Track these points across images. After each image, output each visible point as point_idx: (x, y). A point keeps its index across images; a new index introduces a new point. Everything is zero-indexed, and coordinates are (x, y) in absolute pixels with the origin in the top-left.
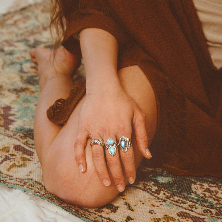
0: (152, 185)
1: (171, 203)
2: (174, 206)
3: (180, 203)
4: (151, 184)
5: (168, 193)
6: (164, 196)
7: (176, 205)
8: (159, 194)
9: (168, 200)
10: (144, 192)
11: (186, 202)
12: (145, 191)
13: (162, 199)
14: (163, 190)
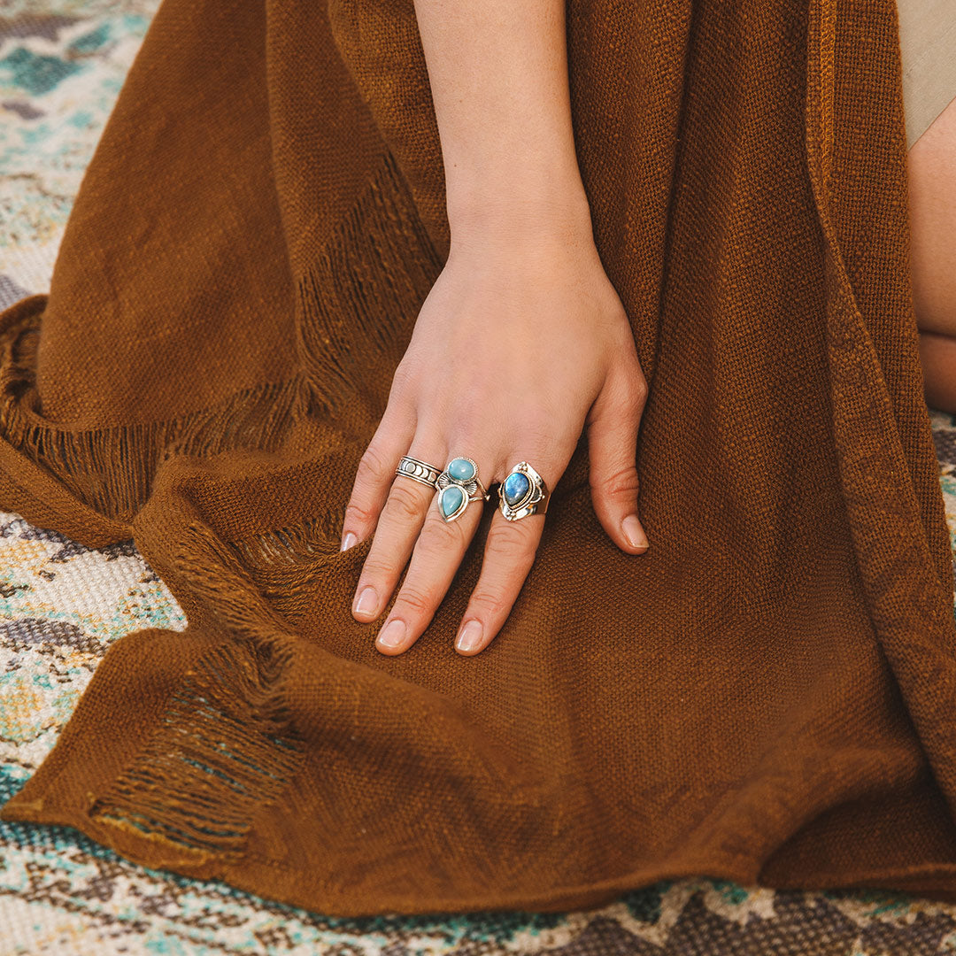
0: (70, 865)
1: (168, 933)
2: (187, 946)
3: (214, 928)
4: (65, 858)
5: (153, 882)
6: (134, 902)
7: (194, 941)
8: (105, 897)
9: (154, 919)
10: (35, 905)
11: (240, 919)
12: (39, 899)
13: (123, 922)
14: (125, 873)
